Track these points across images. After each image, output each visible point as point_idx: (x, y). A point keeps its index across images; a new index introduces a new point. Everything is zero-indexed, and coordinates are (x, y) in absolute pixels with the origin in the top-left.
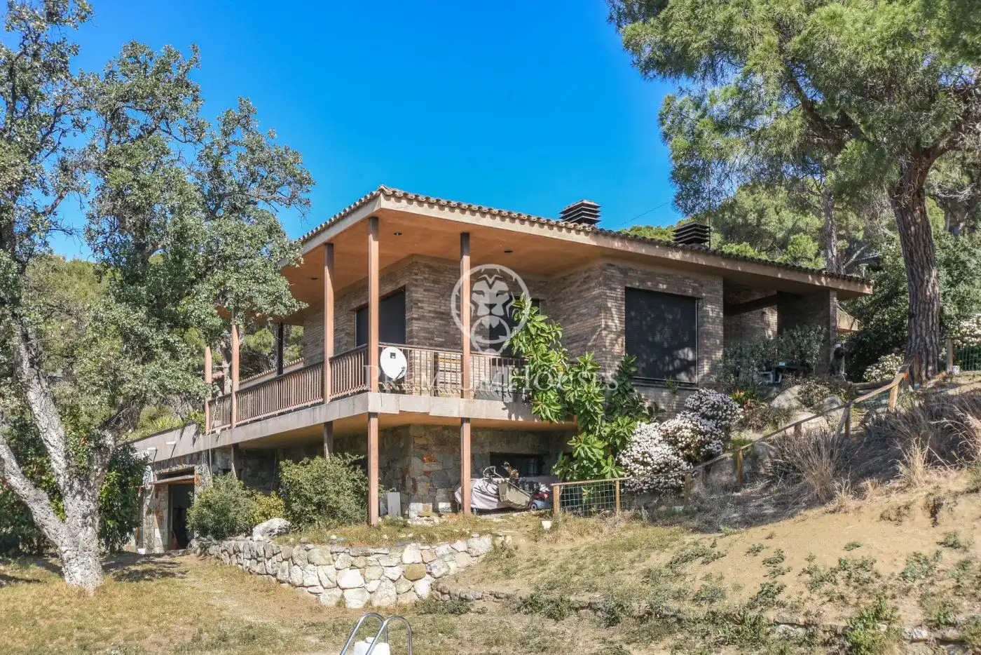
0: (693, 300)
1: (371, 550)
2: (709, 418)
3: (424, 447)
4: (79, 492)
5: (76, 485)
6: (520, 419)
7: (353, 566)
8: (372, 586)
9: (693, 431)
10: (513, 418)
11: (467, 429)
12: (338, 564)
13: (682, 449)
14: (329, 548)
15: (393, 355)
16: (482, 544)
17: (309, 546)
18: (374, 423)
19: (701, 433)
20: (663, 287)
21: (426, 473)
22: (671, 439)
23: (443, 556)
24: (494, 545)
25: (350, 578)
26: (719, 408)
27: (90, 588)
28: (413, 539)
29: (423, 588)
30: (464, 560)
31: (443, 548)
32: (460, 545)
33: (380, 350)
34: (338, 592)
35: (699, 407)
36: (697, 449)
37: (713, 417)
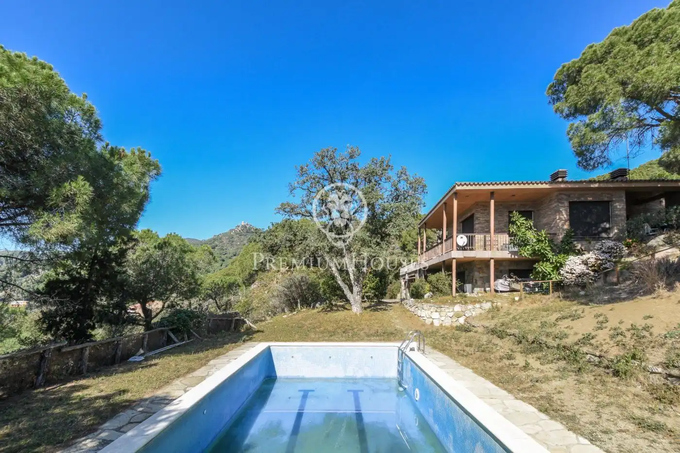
0: (608, 202)
1: (443, 306)
2: (606, 253)
3: (480, 268)
4: (356, 285)
5: (356, 283)
6: (516, 257)
7: (436, 311)
8: (443, 318)
9: (596, 259)
10: (513, 257)
11: (492, 262)
12: (432, 310)
13: (591, 267)
14: (429, 304)
15: (462, 238)
16: (487, 306)
17: (423, 304)
18: (454, 262)
19: (600, 260)
20: (590, 199)
21: (481, 277)
22: (585, 263)
23: (470, 309)
24: (492, 306)
25: (436, 315)
26: (612, 248)
27: (358, 313)
28: (459, 303)
29: (462, 320)
30: (479, 311)
31: (470, 307)
32: (477, 305)
33: (457, 236)
34: (431, 320)
35: (601, 248)
36: (599, 267)
37: (609, 252)
